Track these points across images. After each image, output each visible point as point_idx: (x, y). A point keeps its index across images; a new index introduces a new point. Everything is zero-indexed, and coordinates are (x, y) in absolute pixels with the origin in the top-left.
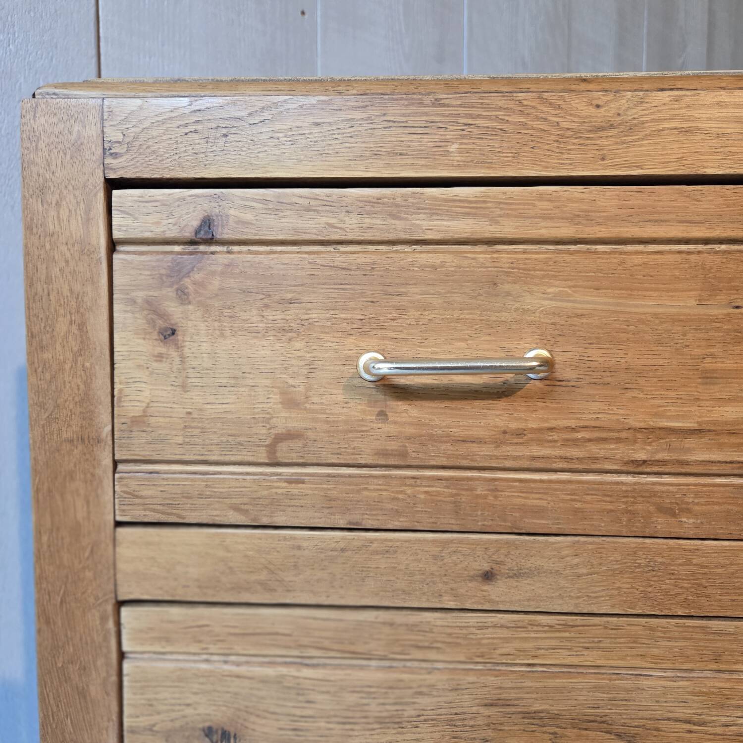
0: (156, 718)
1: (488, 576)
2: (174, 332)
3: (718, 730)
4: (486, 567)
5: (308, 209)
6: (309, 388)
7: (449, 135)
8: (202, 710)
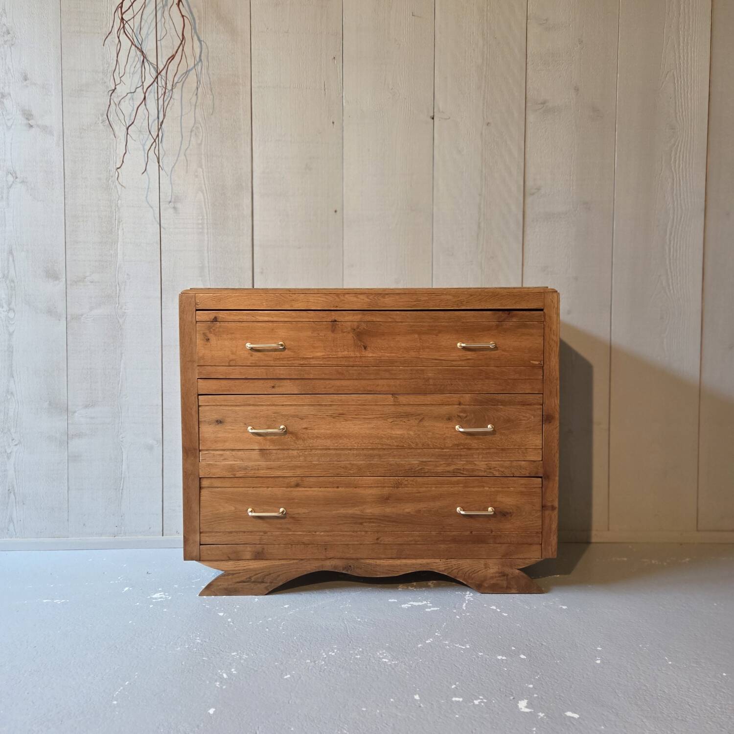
0: (206, 419)
1: (273, 387)
2: (209, 339)
3: (319, 416)
4: (273, 385)
5: (236, 315)
6: (236, 350)
7: (264, 301)
8: (216, 417)
